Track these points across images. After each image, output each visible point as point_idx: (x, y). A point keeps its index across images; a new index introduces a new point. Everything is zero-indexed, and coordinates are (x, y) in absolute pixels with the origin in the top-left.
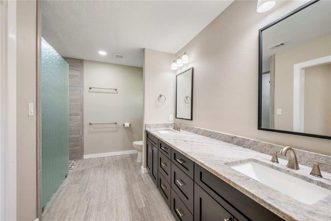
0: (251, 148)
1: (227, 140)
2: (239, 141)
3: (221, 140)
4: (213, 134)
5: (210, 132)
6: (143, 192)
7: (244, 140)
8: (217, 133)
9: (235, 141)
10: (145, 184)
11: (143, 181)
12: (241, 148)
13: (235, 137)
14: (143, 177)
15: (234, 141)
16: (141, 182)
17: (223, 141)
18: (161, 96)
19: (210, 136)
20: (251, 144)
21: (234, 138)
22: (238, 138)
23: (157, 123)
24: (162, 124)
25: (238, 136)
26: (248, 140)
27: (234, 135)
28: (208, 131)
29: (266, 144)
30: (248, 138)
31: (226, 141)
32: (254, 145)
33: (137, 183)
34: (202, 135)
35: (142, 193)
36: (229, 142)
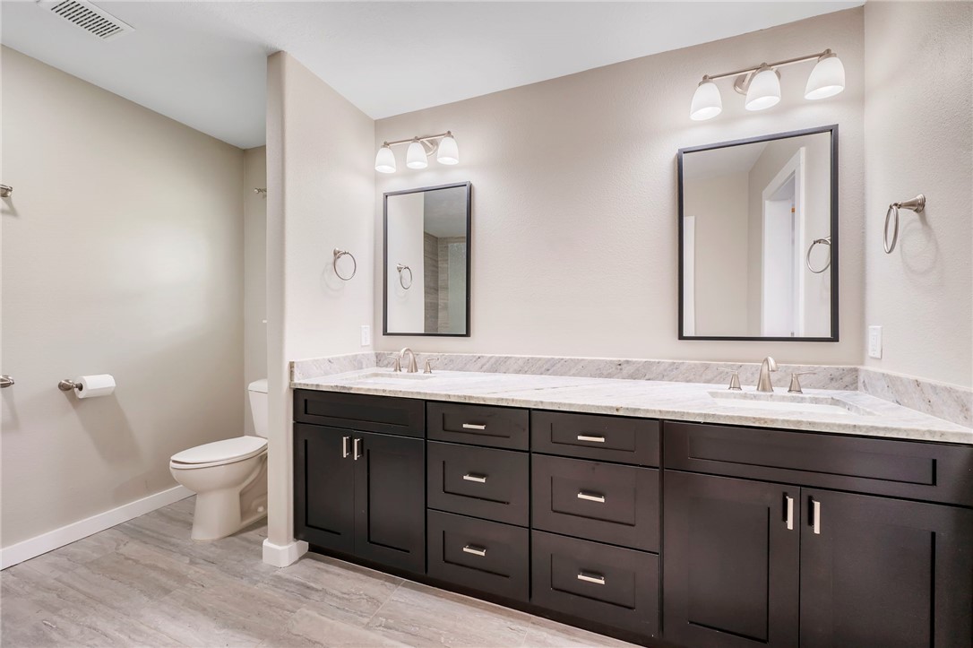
0: (665, 378)
1: (605, 373)
2: (638, 370)
3: (585, 376)
4: (559, 365)
5: (549, 360)
6: (366, 620)
7: (648, 365)
8: (572, 360)
9: (627, 370)
10: (340, 595)
11: (317, 590)
12: (643, 382)
13: (627, 362)
14: (298, 578)
15: (625, 372)
16: (316, 596)
17: (591, 376)
18: (337, 254)
19: (550, 371)
20: (665, 370)
21: (625, 365)
22: (634, 363)
23: (327, 357)
24: (345, 358)
25: (634, 360)
26: (659, 363)
27: (623, 359)
28: (540, 359)
29: (695, 364)
30: (657, 360)
31: (601, 375)
32: (672, 370)
33: (304, 611)
34: (518, 372)
35: (367, 627)
36: (609, 376)
